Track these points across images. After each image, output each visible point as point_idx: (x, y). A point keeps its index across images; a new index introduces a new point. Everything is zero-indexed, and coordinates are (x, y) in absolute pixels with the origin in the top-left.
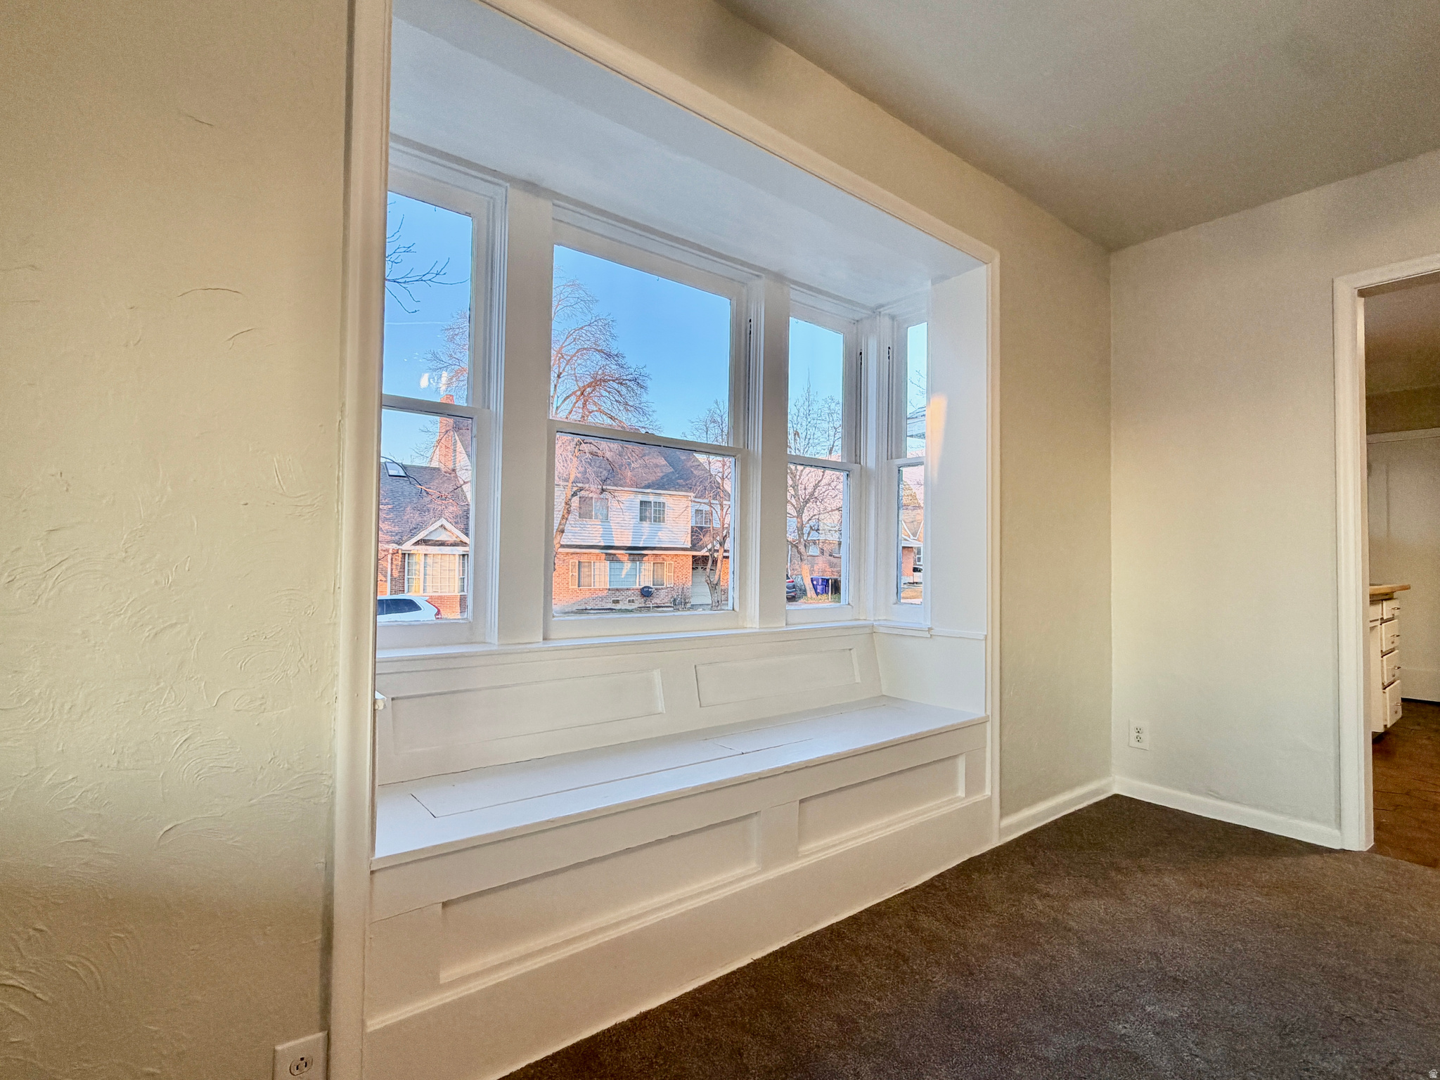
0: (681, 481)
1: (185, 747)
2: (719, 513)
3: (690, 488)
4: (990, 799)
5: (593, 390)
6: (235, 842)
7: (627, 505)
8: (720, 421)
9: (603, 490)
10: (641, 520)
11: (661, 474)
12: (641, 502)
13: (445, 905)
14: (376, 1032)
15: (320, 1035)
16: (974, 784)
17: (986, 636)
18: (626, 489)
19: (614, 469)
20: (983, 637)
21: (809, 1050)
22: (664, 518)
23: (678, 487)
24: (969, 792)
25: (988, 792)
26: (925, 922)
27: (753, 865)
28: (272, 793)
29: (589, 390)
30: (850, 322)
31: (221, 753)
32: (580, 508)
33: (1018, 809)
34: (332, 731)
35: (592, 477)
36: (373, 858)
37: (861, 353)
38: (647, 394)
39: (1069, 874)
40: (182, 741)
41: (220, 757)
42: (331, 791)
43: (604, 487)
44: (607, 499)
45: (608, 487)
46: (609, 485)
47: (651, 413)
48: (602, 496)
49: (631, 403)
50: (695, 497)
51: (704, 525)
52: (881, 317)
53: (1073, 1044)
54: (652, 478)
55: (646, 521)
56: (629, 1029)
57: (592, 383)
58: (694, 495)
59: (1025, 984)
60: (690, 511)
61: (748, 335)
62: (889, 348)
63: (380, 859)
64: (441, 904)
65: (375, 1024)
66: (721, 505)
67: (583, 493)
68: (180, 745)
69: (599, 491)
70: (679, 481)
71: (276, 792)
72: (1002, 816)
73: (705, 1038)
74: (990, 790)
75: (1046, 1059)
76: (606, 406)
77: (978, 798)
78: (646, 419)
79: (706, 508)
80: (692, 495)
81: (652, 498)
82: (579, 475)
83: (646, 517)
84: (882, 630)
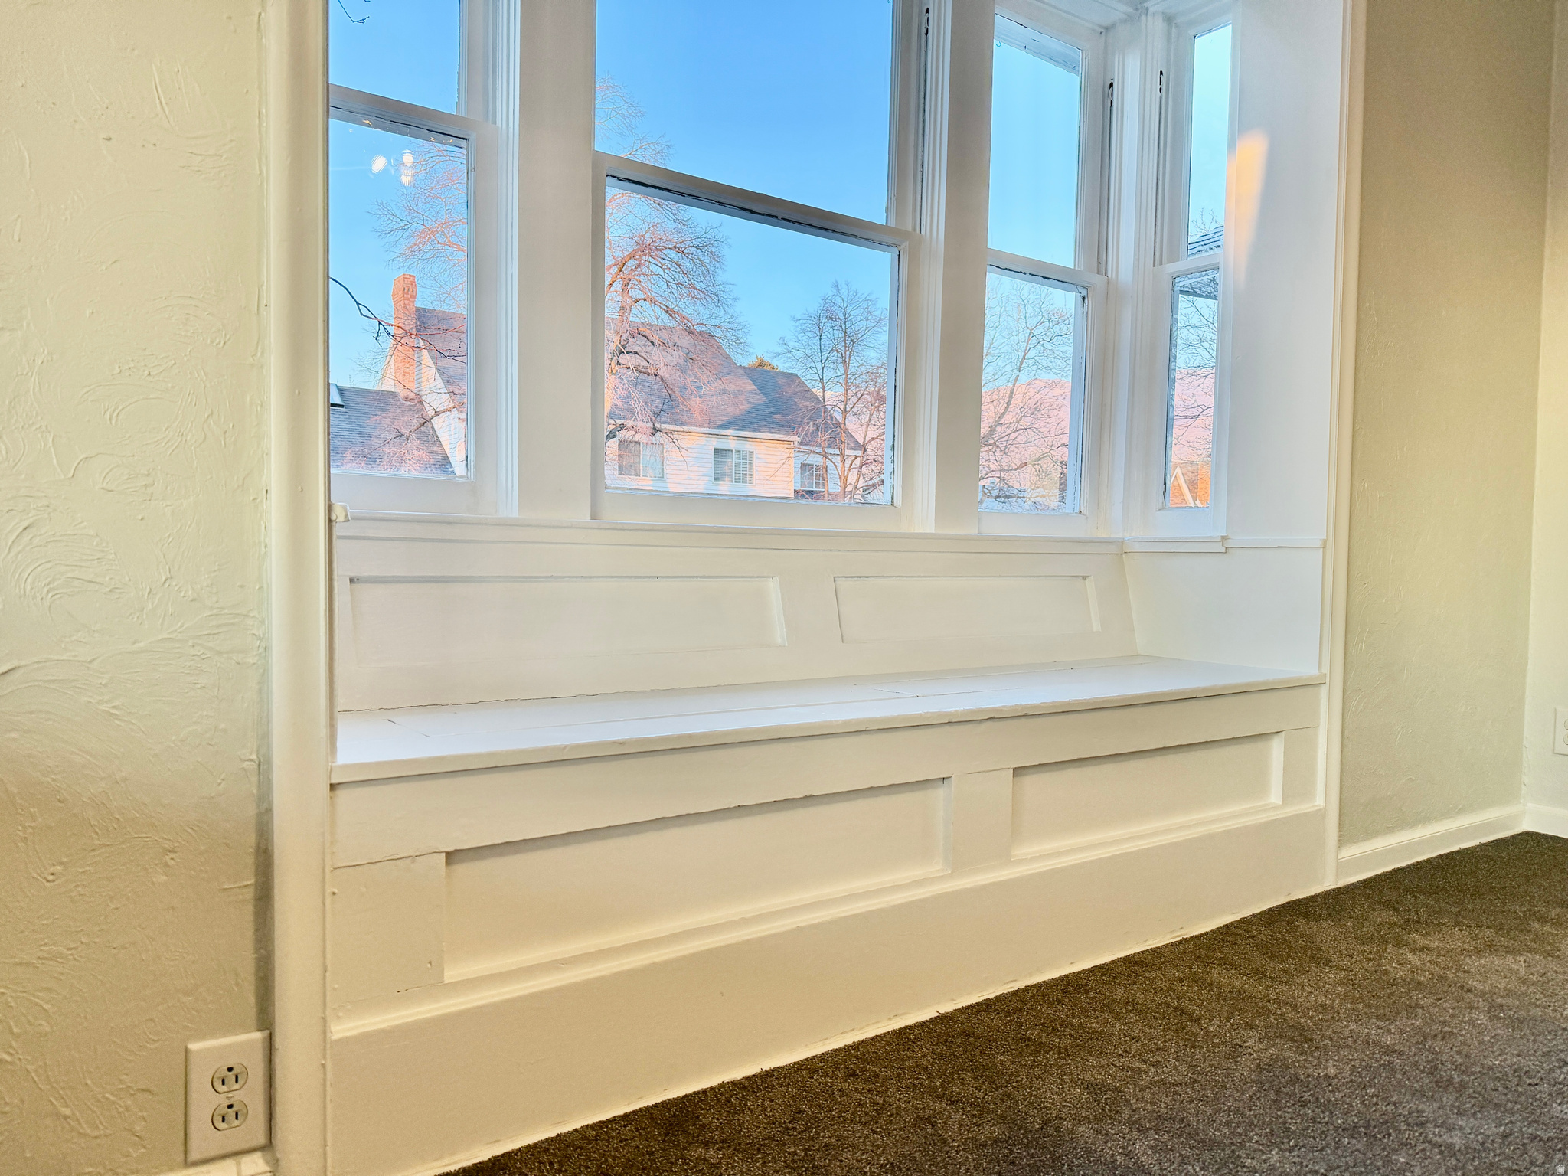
0: (778, 417)
1: (26, 538)
2: (839, 466)
3: (791, 427)
4: (1321, 814)
5: (639, 265)
6: (113, 707)
7: (694, 455)
8: (842, 318)
9: (656, 430)
10: (716, 479)
11: (748, 407)
12: (716, 450)
13: (451, 857)
14: (346, 1041)
15: (258, 1036)
16: (1297, 784)
17: (1325, 542)
18: (692, 429)
19: (673, 395)
20: (1319, 544)
21: (1046, 1123)
22: (751, 475)
23: (774, 426)
24: (1287, 798)
25: (1319, 801)
26: (1220, 975)
27: (936, 868)
28: (169, 636)
29: (631, 263)
30: (1094, 30)
31: (85, 557)
32: (620, 456)
33: (1368, 835)
34: (263, 545)
35: (638, 406)
36: (333, 764)
37: (1111, 85)
38: (725, 271)
39: (1458, 924)
40: (21, 529)
41: (83, 564)
42: (263, 644)
43: (657, 426)
44: (662, 444)
45: (664, 426)
46: (665, 422)
47: (730, 302)
48: (654, 439)
49: (701, 286)
50: (800, 444)
51: (814, 489)
52: (1149, 18)
53: (1492, 1129)
54: (733, 411)
55: (723, 480)
56: (745, 1088)
57: (635, 251)
58: (799, 439)
59: (1401, 1053)
60: (793, 465)
61: (924, 36)
62: (1161, 73)
63: (346, 767)
64: (444, 855)
65: (341, 1029)
66: (842, 455)
67: (623, 435)
68: (18, 536)
69: (649, 431)
70: (774, 416)
71: (173, 636)
72: (1342, 842)
73: (871, 1102)
74: (1323, 796)
75: (1450, 1146)
76: (659, 289)
77: (1304, 808)
78: (722, 312)
79: (816, 460)
80: (796, 439)
81: (732, 444)
82: (618, 402)
83: (724, 474)
84: (1137, 547)
